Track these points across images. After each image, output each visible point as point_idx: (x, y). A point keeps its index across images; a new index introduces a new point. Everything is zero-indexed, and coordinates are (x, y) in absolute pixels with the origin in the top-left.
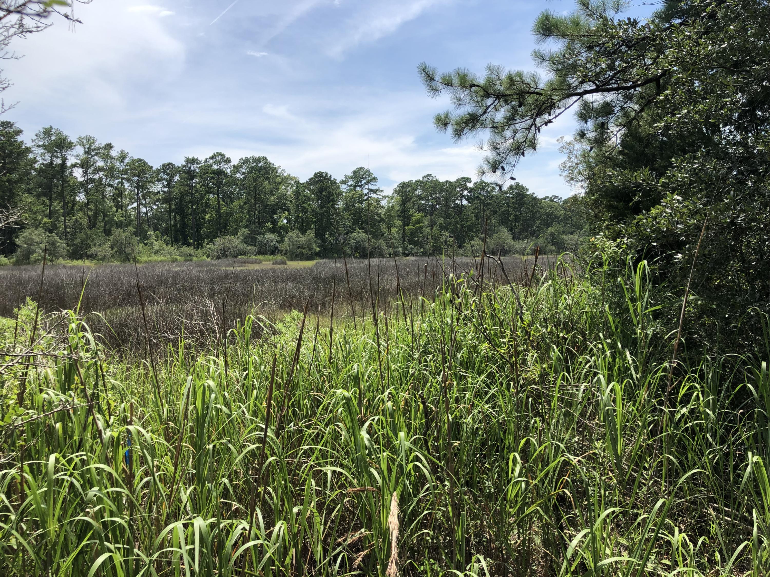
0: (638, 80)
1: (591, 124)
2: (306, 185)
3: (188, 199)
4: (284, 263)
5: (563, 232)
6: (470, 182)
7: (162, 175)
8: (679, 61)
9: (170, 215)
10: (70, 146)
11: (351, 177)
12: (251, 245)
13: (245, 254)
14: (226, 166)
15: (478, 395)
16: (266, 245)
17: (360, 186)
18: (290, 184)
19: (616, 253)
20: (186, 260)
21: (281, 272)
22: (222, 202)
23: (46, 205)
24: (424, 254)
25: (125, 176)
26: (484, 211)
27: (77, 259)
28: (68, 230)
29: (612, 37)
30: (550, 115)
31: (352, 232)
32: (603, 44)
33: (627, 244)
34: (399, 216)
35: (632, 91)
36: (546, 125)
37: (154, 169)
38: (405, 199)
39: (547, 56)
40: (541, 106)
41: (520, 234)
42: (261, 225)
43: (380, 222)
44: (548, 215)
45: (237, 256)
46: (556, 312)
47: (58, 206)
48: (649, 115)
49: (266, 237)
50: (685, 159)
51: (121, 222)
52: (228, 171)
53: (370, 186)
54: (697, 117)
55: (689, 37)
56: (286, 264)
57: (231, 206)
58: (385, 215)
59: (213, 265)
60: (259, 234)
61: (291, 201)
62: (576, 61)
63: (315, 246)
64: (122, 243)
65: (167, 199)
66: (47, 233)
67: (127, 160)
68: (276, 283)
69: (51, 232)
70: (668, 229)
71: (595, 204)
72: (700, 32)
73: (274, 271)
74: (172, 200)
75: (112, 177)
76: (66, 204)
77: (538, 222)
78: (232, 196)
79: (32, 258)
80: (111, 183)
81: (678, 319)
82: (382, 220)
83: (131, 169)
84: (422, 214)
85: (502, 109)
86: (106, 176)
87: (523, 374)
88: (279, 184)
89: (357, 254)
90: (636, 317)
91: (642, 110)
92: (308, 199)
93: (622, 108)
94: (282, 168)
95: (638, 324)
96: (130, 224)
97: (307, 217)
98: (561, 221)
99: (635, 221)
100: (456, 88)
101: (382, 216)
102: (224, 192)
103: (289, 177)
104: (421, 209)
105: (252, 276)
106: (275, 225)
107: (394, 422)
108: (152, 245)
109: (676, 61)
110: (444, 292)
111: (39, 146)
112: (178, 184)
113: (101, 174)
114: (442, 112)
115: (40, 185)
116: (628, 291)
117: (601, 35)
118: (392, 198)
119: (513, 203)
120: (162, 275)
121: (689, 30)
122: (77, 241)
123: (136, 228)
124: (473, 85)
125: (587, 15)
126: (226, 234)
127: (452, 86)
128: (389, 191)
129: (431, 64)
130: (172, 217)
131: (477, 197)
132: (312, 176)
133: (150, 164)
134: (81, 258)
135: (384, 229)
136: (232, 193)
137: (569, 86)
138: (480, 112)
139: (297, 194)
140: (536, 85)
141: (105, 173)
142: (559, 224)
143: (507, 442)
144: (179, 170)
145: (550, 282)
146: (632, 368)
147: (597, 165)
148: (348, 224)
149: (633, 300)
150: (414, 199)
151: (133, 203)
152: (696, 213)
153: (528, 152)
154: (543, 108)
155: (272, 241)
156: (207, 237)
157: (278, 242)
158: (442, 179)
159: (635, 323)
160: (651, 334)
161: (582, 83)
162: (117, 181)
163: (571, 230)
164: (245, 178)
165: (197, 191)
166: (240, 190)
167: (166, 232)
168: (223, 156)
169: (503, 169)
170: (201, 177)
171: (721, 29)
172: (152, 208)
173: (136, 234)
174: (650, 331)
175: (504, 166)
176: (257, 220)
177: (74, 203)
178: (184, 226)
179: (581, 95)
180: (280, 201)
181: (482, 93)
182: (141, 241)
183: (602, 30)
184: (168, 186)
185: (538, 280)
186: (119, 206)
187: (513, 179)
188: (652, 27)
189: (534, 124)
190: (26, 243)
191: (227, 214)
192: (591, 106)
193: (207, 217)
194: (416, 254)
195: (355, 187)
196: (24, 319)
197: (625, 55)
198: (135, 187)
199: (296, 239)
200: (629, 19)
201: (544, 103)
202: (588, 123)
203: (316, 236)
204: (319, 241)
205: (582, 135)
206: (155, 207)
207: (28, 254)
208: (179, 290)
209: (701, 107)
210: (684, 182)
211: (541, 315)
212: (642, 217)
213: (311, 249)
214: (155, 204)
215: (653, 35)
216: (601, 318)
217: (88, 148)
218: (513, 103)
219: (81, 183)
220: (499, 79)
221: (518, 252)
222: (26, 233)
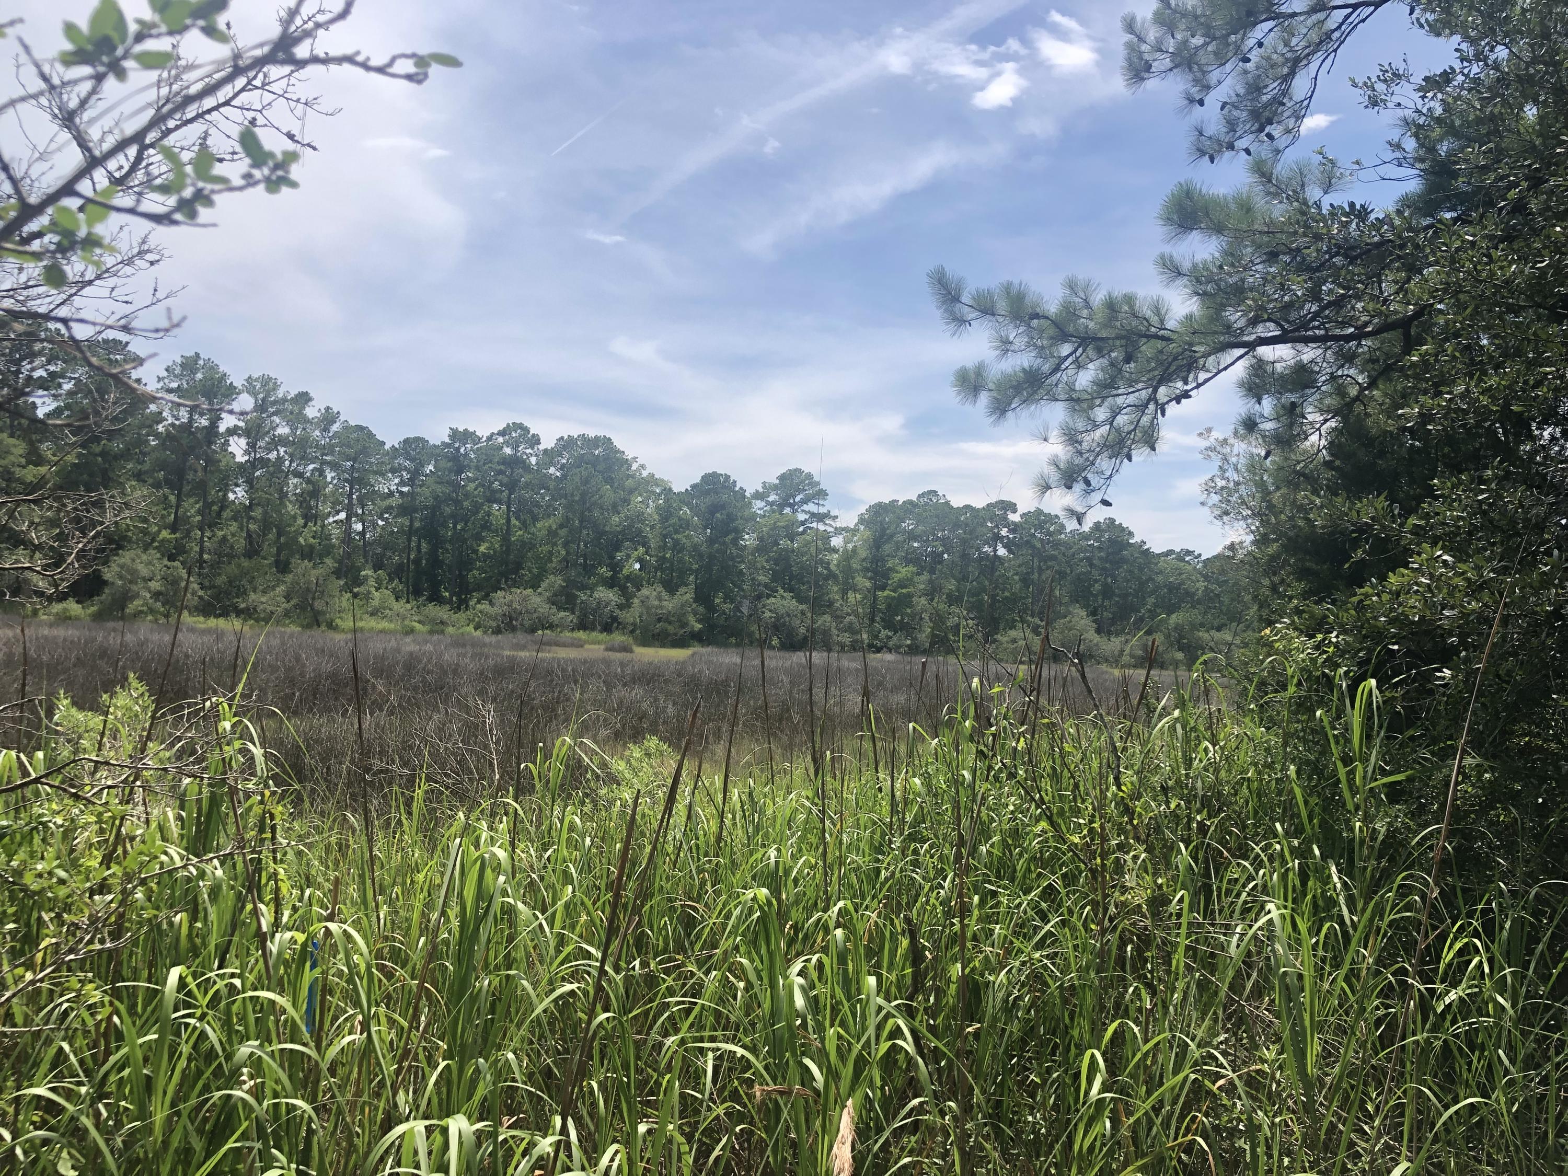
0: (1366, 324)
1: (1268, 405)
2: (686, 497)
3: (448, 510)
4: (626, 649)
5: (1202, 625)
6: (1015, 511)
7: (401, 460)
8: (1452, 290)
9: (409, 540)
10: (231, 392)
11: (775, 488)
12: (565, 610)
13: (551, 627)
14: (529, 451)
15: (1022, 930)
16: (595, 611)
17: (791, 506)
18: (654, 493)
19: (1314, 661)
20: (431, 632)
21: (622, 665)
22: (514, 521)
23: (167, 506)
24: (914, 650)
25: (328, 458)
26: (1041, 571)
27: (217, 616)
28: (206, 556)
29: (1318, 237)
30: (1186, 383)
31: (768, 596)
32: (1298, 250)
33: (1336, 645)
34: (867, 570)
35: (1353, 343)
36: (1178, 402)
37: (387, 447)
38: (881, 537)
39: (1186, 265)
40: (1170, 364)
41: (1113, 622)
42: (589, 570)
43: (826, 579)
44: (1172, 588)
45: (533, 631)
46: (1187, 775)
47: (192, 508)
48: (1386, 395)
49: (596, 595)
50: (1460, 482)
51: (312, 547)
52: (533, 460)
53: (811, 507)
54: (1485, 400)
55: (1473, 243)
56: (631, 651)
57: (533, 530)
58: (838, 566)
59: (485, 645)
60: (583, 588)
61: (652, 527)
62: (1243, 280)
63: (692, 620)
64: (308, 590)
65: (405, 510)
66: (166, 562)
67: (335, 428)
68: (609, 686)
69: (172, 558)
70: (1422, 618)
71: (1272, 566)
72: (1494, 237)
73: (607, 663)
74: (415, 510)
75: (302, 458)
76: (207, 505)
77: (1151, 600)
78: (536, 510)
79: (131, 608)
80: (301, 468)
81: (1443, 805)
82: (831, 576)
83: (341, 445)
84: (912, 568)
85: (1091, 366)
86: (291, 455)
87: (1117, 894)
88: (631, 492)
89: (776, 641)
90: (1353, 796)
91: (1372, 384)
92: (685, 525)
93: (1333, 377)
94: (640, 461)
95: (1357, 808)
96: (328, 554)
97: (681, 561)
98: (1199, 602)
99: (1355, 599)
100: (1001, 319)
101: (833, 567)
102: (521, 501)
103: (652, 480)
104: (911, 559)
105: (564, 670)
106: (616, 573)
107: (846, 971)
108: (368, 596)
109: (1445, 291)
110: (959, 716)
111: (170, 391)
112: (430, 480)
113: (282, 450)
114: (970, 364)
115: (162, 465)
116: (1337, 743)
117: (1296, 233)
118: (854, 531)
119: (1100, 558)
120: (383, 658)
121: (1472, 230)
122: (221, 580)
123: (340, 562)
124: (1036, 316)
125: (1268, 193)
126: (516, 584)
127: (993, 314)
128: (848, 519)
129: (954, 270)
130: (413, 544)
131: (1028, 542)
132: (697, 480)
133: (380, 437)
134: (225, 614)
135: (834, 592)
136: (538, 505)
137: (1228, 327)
138: (1046, 368)
139: (666, 514)
140: (1162, 321)
141: (290, 450)
142: (1193, 607)
143: (1075, 1033)
144: (435, 453)
145: (1177, 713)
146: (1342, 900)
147: (1278, 488)
148: (762, 578)
149: (1347, 760)
150: (899, 538)
151: (338, 513)
152: (1481, 588)
153: (1140, 455)
154: (1173, 368)
155: (608, 604)
156: (478, 588)
157: (621, 607)
158: (957, 502)
159: (1350, 806)
160: (1383, 830)
161: (1254, 322)
162: (311, 467)
163: (1216, 623)
164: (564, 476)
165: (467, 495)
166: (554, 498)
167: (397, 572)
168: (526, 430)
169: (1087, 482)
170: (477, 468)
171: (1536, 232)
172: (375, 524)
173: (338, 573)
174: (1381, 826)
175: (1090, 476)
176: (581, 561)
177: (224, 504)
178: (435, 562)
179: (1251, 346)
180: (631, 526)
181: (1052, 331)
182: (348, 588)
183: (1298, 222)
184: (411, 482)
185: (1151, 710)
186: (310, 516)
187: (1106, 503)
188: (1397, 222)
189: (1153, 398)
190: (121, 577)
191: (523, 544)
192: (1269, 368)
193: (482, 549)
194: (896, 649)
195: (782, 506)
196: (119, 714)
197: (1343, 272)
198: (346, 480)
199: (656, 603)
200: (1352, 205)
201: (1175, 359)
202: (1264, 402)
203: (696, 600)
204: (701, 609)
205: (1250, 425)
206: (380, 523)
207: (123, 599)
208: (416, 689)
209: (1493, 382)
210: (1459, 527)
211: (1156, 780)
212: (1370, 591)
213: (684, 625)
214: (381, 517)
215: (1400, 237)
216: (1279, 793)
217: (263, 400)
218: (1114, 355)
219: (241, 465)
220: (1087, 305)
221: (1107, 661)
222: (126, 557)
